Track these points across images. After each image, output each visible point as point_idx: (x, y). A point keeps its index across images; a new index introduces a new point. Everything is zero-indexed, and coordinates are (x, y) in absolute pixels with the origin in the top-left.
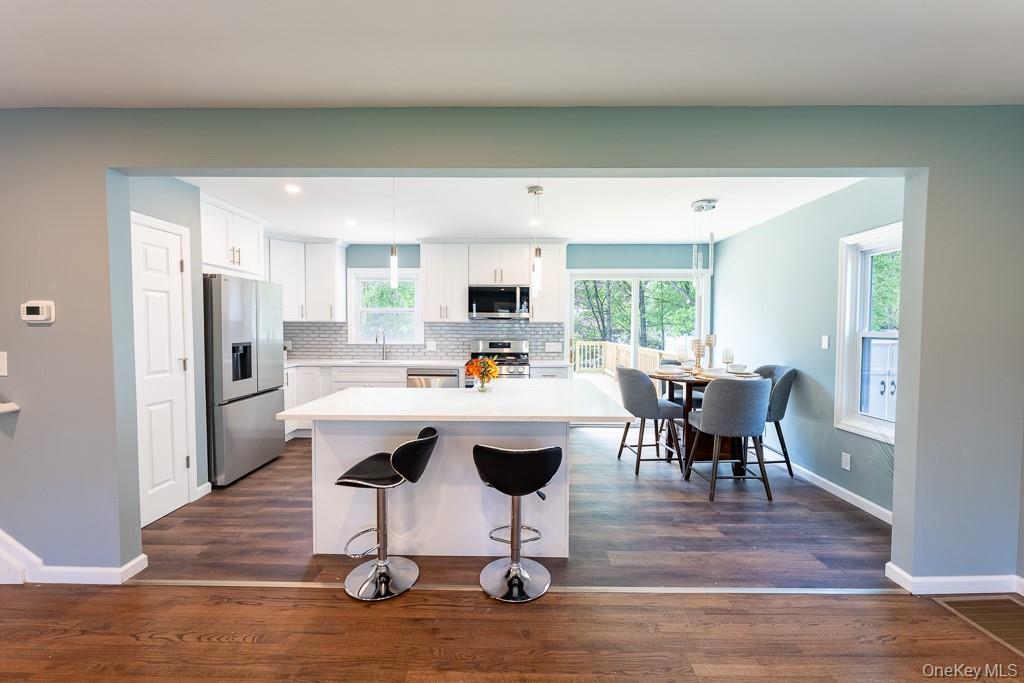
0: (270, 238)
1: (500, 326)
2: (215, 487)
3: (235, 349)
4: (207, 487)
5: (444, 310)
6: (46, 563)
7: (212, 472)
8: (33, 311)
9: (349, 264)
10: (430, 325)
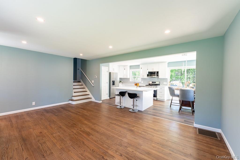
0: (119, 66)
1: (154, 79)
2: (110, 98)
3: (113, 81)
4: (109, 98)
5: (143, 76)
6: (95, 100)
7: (110, 96)
8: (95, 77)
9: (130, 69)
10: (142, 79)
